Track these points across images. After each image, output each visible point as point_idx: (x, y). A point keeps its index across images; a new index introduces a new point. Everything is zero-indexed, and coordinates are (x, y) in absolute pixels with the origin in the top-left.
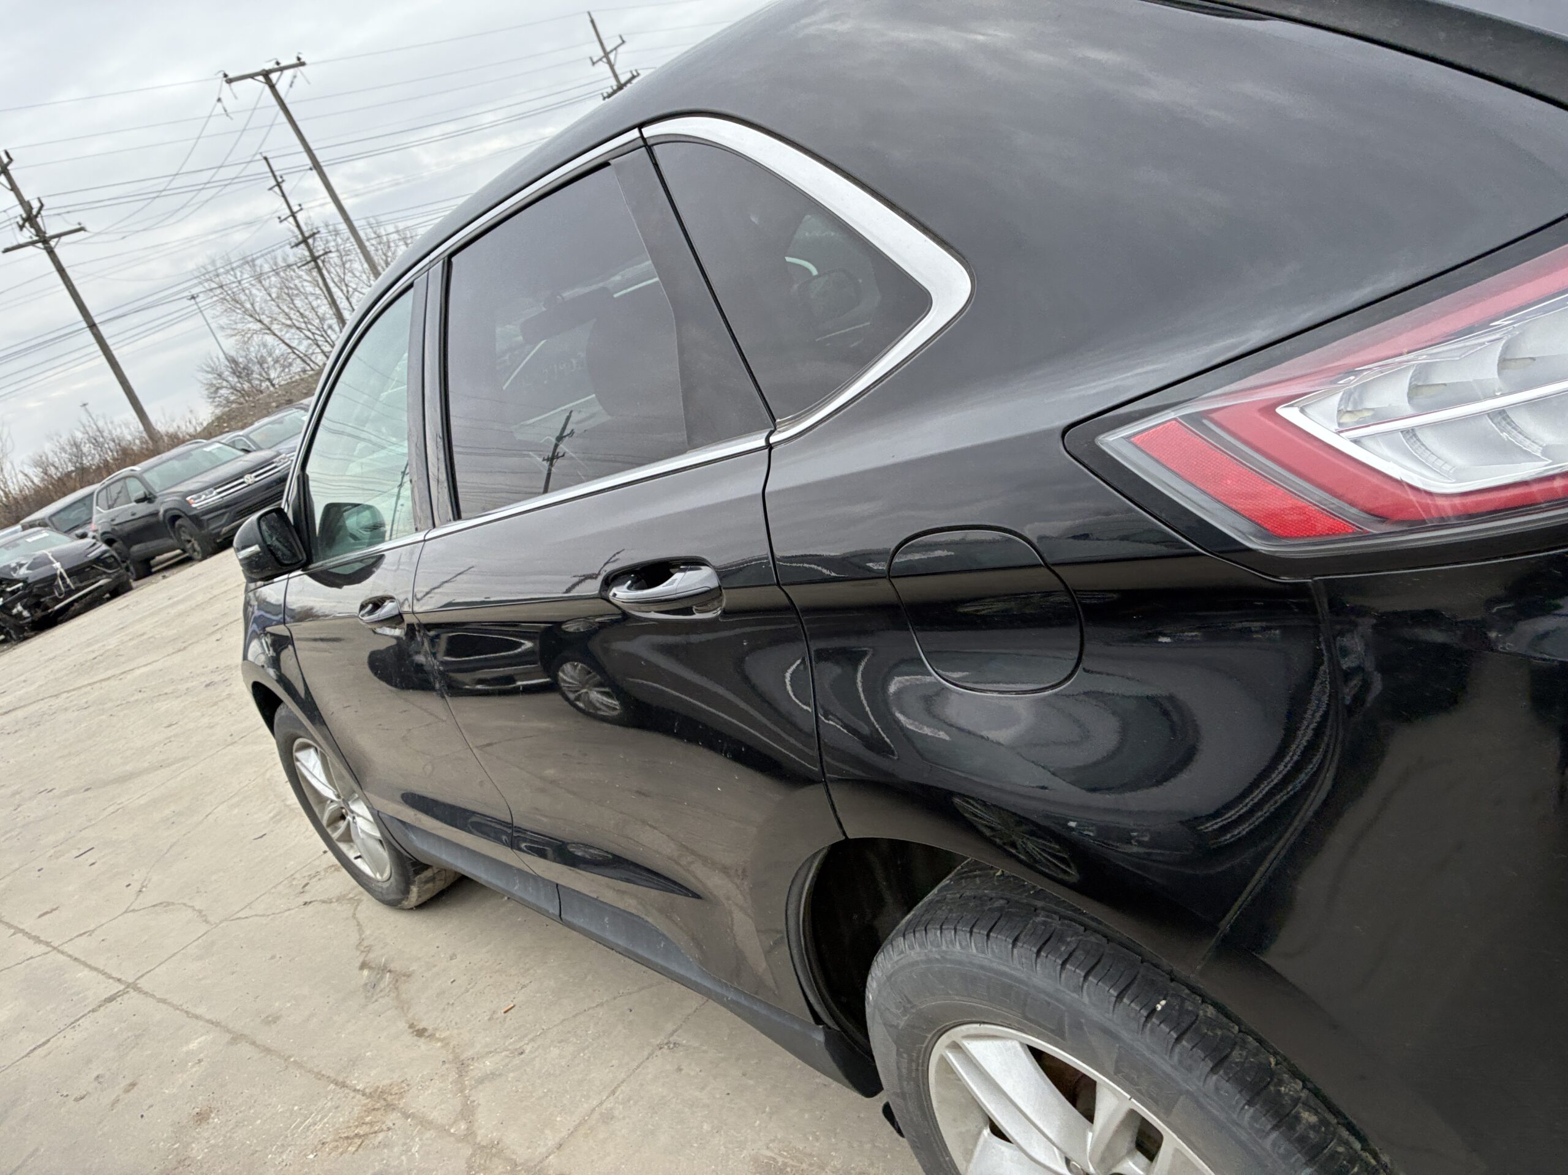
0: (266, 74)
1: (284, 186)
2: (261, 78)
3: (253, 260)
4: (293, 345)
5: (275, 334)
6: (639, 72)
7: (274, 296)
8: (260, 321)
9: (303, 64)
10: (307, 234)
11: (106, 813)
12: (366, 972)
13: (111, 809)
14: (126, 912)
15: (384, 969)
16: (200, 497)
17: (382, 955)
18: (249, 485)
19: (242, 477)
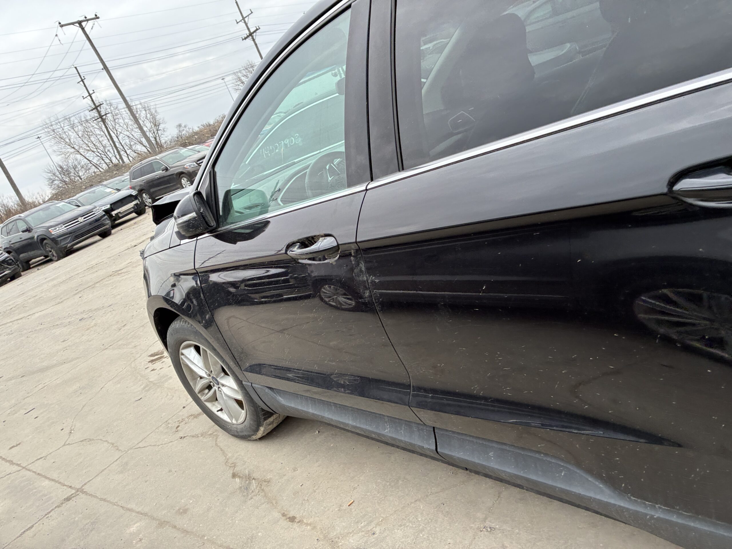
0: (80, 23)
1: (85, 81)
2: (77, 25)
3: (69, 118)
4: (90, 159)
5: (81, 154)
6: (260, 27)
7: (80, 135)
8: (73, 148)
9: (98, 18)
10: (97, 105)
11: (37, 389)
12: (237, 480)
13: (40, 386)
14: (64, 445)
15: (249, 478)
16: (56, 229)
17: (245, 469)
18: (81, 223)
19: (77, 219)
